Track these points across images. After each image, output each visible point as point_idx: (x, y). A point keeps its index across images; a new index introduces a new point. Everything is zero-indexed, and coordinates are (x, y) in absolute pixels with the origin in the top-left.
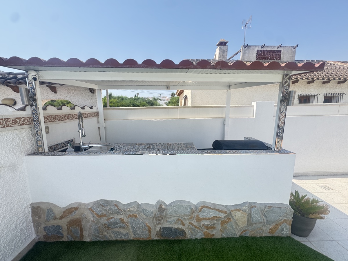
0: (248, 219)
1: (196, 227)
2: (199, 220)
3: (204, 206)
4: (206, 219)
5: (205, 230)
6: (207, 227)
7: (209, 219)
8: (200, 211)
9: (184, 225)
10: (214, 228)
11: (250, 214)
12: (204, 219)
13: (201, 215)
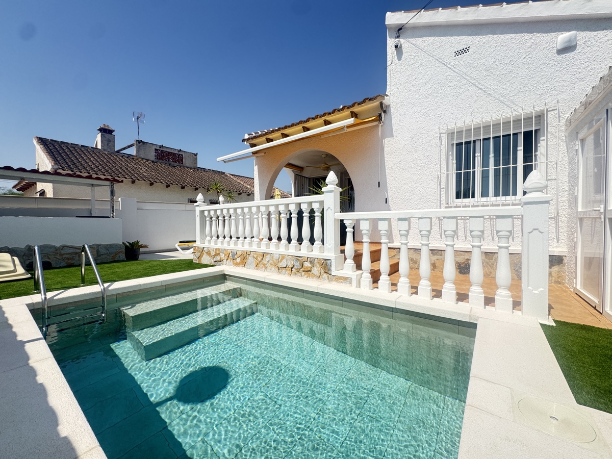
0: (97, 252)
1: (59, 259)
2: (61, 255)
3: (64, 247)
4: (67, 254)
5: (66, 261)
6: (68, 259)
7: (69, 254)
8: (62, 249)
9: (49, 259)
10: (74, 259)
11: (98, 249)
12: (65, 254)
13: (63, 252)
